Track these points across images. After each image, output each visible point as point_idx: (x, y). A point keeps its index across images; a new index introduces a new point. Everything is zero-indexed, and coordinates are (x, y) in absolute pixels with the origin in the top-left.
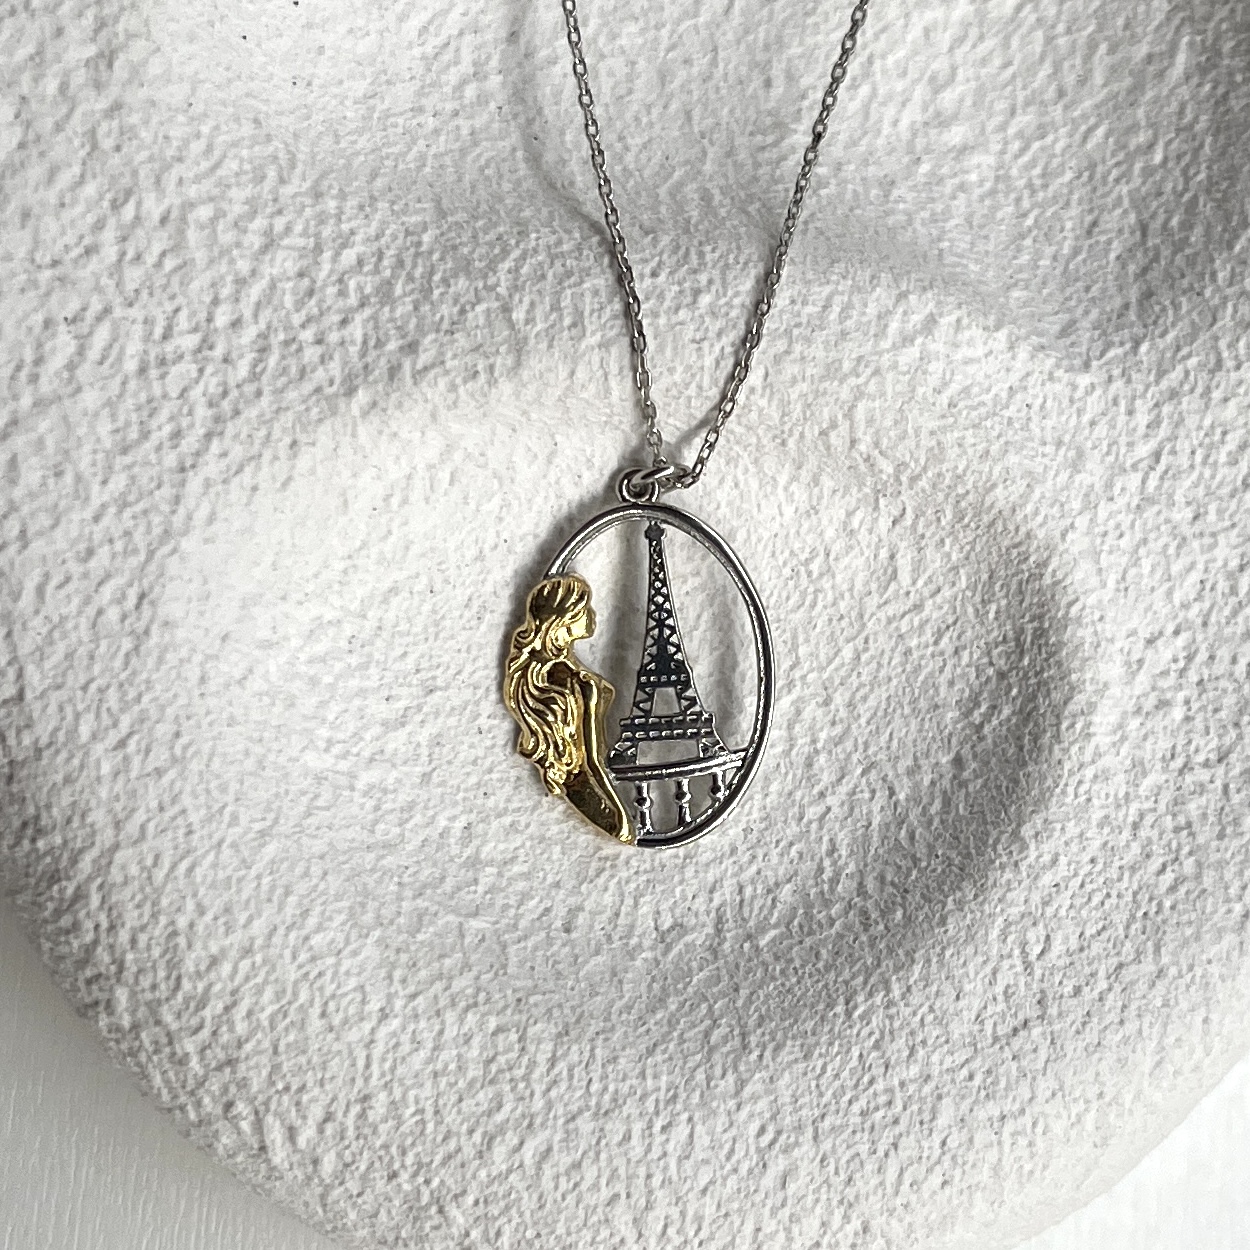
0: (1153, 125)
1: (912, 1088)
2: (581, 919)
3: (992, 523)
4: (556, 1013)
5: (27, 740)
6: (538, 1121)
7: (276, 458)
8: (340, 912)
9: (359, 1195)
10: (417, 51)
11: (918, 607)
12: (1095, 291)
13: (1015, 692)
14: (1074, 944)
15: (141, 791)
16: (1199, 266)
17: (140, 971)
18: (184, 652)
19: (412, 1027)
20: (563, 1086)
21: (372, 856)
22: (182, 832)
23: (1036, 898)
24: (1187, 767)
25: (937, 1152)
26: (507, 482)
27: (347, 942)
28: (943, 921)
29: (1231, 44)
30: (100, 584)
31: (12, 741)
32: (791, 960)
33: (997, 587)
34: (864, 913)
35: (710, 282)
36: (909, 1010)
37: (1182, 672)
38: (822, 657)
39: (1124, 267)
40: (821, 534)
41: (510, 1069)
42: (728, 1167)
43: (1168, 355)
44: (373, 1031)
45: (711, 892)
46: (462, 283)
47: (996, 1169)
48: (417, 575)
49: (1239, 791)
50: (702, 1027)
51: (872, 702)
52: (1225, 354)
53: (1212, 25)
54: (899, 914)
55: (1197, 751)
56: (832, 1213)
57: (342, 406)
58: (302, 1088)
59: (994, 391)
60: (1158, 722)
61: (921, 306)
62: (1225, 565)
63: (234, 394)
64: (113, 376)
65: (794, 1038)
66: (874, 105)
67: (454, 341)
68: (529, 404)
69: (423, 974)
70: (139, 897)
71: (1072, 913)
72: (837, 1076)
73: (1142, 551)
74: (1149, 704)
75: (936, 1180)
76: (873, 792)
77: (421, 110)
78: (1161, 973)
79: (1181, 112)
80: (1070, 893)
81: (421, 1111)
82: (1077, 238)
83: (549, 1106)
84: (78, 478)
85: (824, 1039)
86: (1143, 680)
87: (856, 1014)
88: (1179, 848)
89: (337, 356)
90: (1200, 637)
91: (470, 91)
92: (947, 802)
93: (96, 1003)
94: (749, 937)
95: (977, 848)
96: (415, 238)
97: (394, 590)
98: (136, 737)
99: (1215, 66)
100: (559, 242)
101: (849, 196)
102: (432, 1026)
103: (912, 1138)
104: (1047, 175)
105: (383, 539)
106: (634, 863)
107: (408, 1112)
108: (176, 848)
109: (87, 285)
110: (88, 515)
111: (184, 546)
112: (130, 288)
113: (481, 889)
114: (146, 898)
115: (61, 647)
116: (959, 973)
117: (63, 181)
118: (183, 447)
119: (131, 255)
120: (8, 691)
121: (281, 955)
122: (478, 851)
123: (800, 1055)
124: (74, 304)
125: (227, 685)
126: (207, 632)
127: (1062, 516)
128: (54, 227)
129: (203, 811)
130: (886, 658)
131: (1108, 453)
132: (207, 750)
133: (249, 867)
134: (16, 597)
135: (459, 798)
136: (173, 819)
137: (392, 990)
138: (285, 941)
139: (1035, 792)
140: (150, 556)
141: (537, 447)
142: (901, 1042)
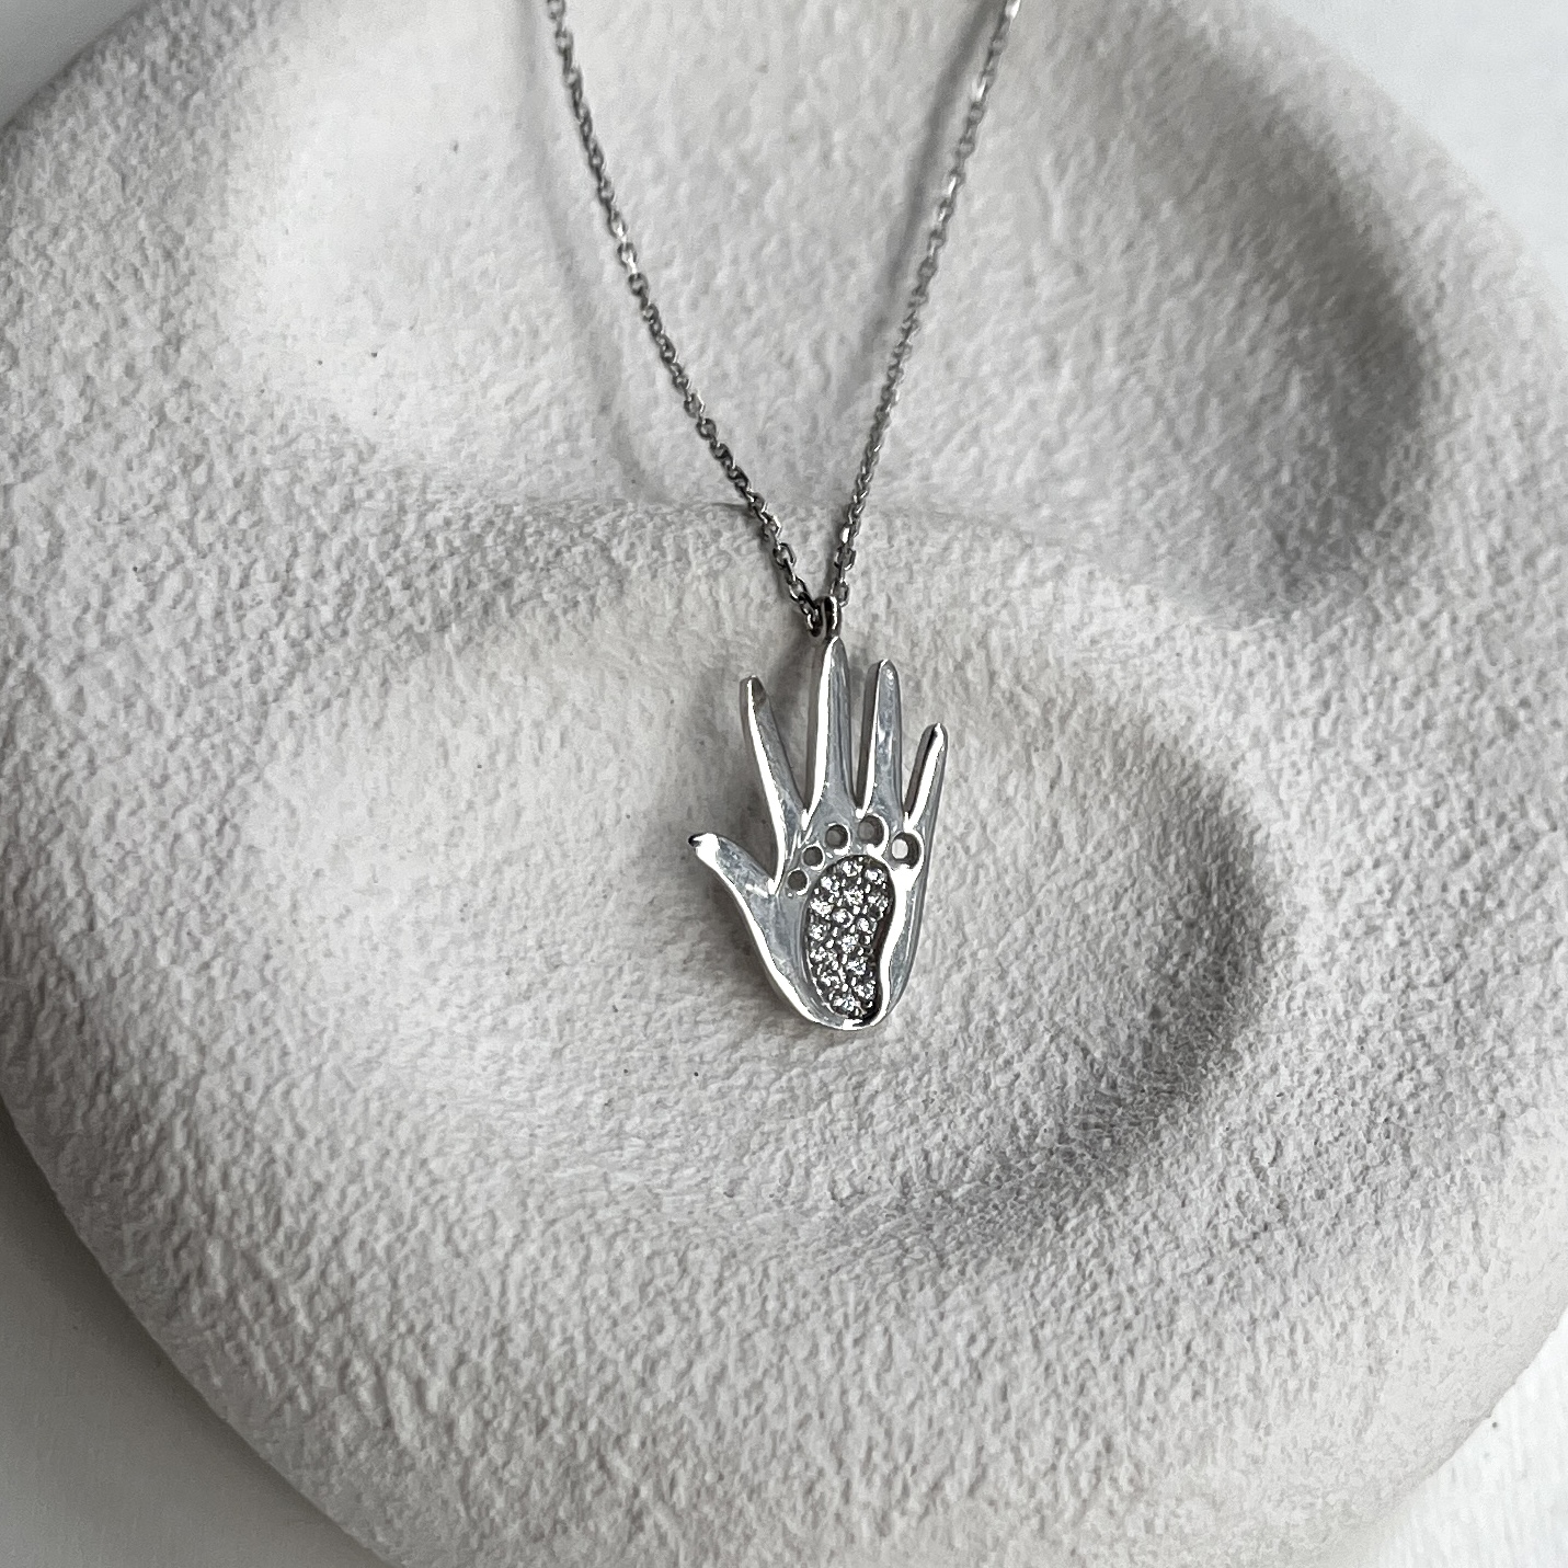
0: (1276, 454)
1: (1142, 1293)
2: (744, 1187)
3: (1155, 762)
4: (720, 1242)
5: (99, 974)
6: (707, 1341)
7: (365, 694)
8: (462, 1141)
9: (506, 1464)
10: (504, 415)
11: (1090, 874)
12: (1238, 588)
13: (1207, 934)
14: (1309, 1149)
15: (227, 1014)
16: (1345, 549)
17: (235, 1212)
18: (272, 879)
19: (552, 1252)
21: (500, 1107)
22: (275, 1055)
23: (1258, 1107)
24: (1410, 986)
25: (1181, 1360)
26: (623, 745)
27: (472, 1168)
28: (1156, 1136)
29: (1343, 367)
30: (178, 809)
31: (82, 977)
32: (990, 1201)
36: (1128, 1220)
37: (1389, 903)
38: (992, 935)
39: (1265, 569)
40: (975, 806)
41: (671, 1290)
42: (936, 1381)
43: (1322, 618)
44: (507, 1256)
45: (893, 1159)
46: (556, 533)
47: (1254, 1382)
48: (532, 846)
49: (1472, 1005)
50: (892, 1255)
51: (1052, 972)
52: (1383, 611)
53: (1320, 358)
54: (1107, 1143)
55: (1418, 972)
56: (1065, 1428)
57: (435, 644)
58: (429, 1326)
59: (1138, 638)
60: (1371, 945)
61: (1048, 558)
62: (1419, 802)
63: (317, 635)
64: (187, 619)
65: (999, 1254)
66: (985, 465)
67: (550, 577)
68: (636, 639)
69: (562, 1203)
70: (229, 1125)
71: (1303, 1120)
72: (1054, 1284)
73: (1324, 789)
74: (1358, 929)
75: (1183, 1392)
76: (1065, 1056)
77: (512, 456)
78: (1414, 1174)
80: (1296, 1102)
81: (568, 1340)
82: (1213, 557)
83: (719, 1325)
84: (151, 710)
85: (1034, 1252)
86: (1345, 908)
87: (1068, 1228)
88: (1415, 1058)
89: (426, 599)
90: (1403, 871)
91: (562, 449)
92: (1147, 1048)
93: (187, 1279)
94: (940, 1193)
95: (1186, 1071)
96: (506, 510)
97: (508, 860)
98: (220, 960)
99: (1330, 389)
102: (574, 1252)
103: (1149, 1343)
104: (1174, 515)
105: (491, 802)
106: (802, 1136)
107: (554, 1343)
108: (270, 1070)
109: (157, 539)
110: (162, 745)
111: (268, 775)
112: (203, 541)
113: (628, 1154)
114: (237, 1125)
115: (135, 871)
116: (1181, 1181)
117: (130, 448)
118: (264, 683)
119: (202, 514)
120: (77, 923)
121: (396, 1179)
122: (621, 1125)
123: (1008, 1268)
124: (144, 556)
125: (322, 919)
126: (297, 866)
127: (1231, 748)
128: (121, 488)
129: (299, 1035)
130: (1062, 927)
131: (1273, 699)
132: (300, 975)
133: (354, 1091)
134: (84, 825)
135: (597, 1073)
136: (266, 1041)
137: (528, 1216)
138: (400, 1164)
139: (1243, 1009)
140: (231, 785)
141: (651, 706)
142: (1124, 1248)
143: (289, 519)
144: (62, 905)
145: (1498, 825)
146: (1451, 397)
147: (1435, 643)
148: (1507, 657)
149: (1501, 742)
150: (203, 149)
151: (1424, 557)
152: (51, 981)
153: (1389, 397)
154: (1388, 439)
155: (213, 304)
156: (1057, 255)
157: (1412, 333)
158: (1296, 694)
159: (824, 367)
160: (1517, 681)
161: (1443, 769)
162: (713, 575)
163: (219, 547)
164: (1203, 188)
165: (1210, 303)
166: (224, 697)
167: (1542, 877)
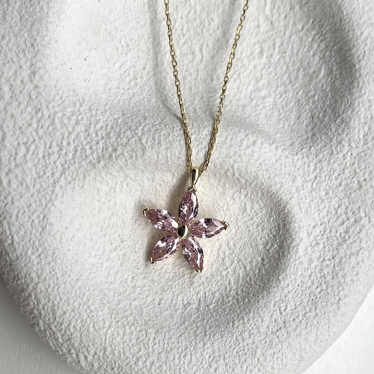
0: (315, 90)
1: (250, 345)
2: (163, 301)
3: (271, 196)
4: (155, 326)
5: (15, 255)
6: (151, 354)
7: (79, 179)
8: (98, 300)
10: (118, 73)
11: (252, 219)
12: (299, 134)
13: (278, 241)
14: (293, 307)
15: (44, 268)
16: (328, 127)
17: (46, 315)
18: (56, 232)
19: (117, 330)
20: (157, 345)
21: (107, 285)
22: (55, 279)
23: (283, 295)
24: (324, 260)
25: (257, 362)
27: (100, 308)
28: (258, 302)
29: (336, 68)
30: (33, 213)
31: (11, 255)
32: (218, 312)
33: (273, 213)
34: (238, 300)
35: (195, 132)
36: (249, 325)
37: (323, 235)
39: (307, 128)
40: (226, 199)
41: (143, 341)
42: (201, 367)
43: (319, 151)
44: (107, 331)
45: (198, 294)
46: (128, 133)
48: (119, 211)
49: (338, 267)
50: (194, 329)
51: (240, 244)
52: (334, 150)
53: (330, 63)
54: (247, 300)
55: (326, 256)
57: (97, 166)
58: (88, 346)
59: (272, 160)
60: (316, 248)
61: (252, 138)
62: (334, 207)
63: (68, 162)
64: (36, 158)
65: (218, 332)
66: (241, 86)
67: (126, 148)
68: (147, 165)
69: (120, 316)
71: (293, 299)
72: (230, 342)
73: (312, 203)
74: (314, 244)
75: (256, 370)
76: (240, 268)
77: (119, 88)
78: (317, 315)
79: (322, 86)
80: (292, 294)
81: (120, 352)
82: (295, 120)
83: (153, 350)
84: (27, 186)
85: (226, 333)
87: (235, 326)
88: (322, 281)
89: (95, 153)
90: (327, 226)
91: (133, 83)
92: (260, 270)
93: (35, 324)
94: (207, 306)
95: (268, 282)
96: (117, 121)
97: (113, 215)
98: (43, 254)
99: (331, 74)
100: (155, 122)
101: (233, 109)
102: (122, 330)
103: (250, 358)
104: (287, 104)
105: (109, 201)
106: (177, 287)
107: (116, 352)
108: (54, 283)
109: (28, 134)
110: (30, 195)
111: (55, 203)
112: (40, 135)
113: (136, 294)
114: (46, 296)
115: (23, 230)
116: (262, 315)
117: (22, 106)
118: (55, 177)
119: (40, 126)
120: (9, 242)
121: (82, 311)
122: (135, 284)
123: (220, 337)
124: (25, 139)
125: (68, 240)
126: (62, 226)
127: (290, 194)
128: (20, 119)
129: (61, 273)
130: (244, 232)
131: (303, 177)
132: (62, 257)
133: (73, 288)
134: (11, 217)
135: (130, 270)
136: (53, 275)
137: (112, 320)
138: (83, 307)
139: (283, 267)
140: (46, 206)
141: (150, 177)
142: (247, 333)
143: (62, 127)
144: (6, 237)
145: (353, 214)
146: (362, 88)
147: (346, 161)
148: (363, 166)
149: (357, 191)
150: (42, 9)
151: (347, 135)
152: (4, 253)
153: (346, 82)
154: (344, 95)
155: (44, 60)
156: (267, 18)
157: (355, 65)
158: (309, 175)
159: (202, 54)
160: (364, 173)
161: (341, 198)
162: (167, 149)
163: (44, 136)
164: (307, 5)
165: (305, 38)
166: (45, 181)
167: (361, 230)
